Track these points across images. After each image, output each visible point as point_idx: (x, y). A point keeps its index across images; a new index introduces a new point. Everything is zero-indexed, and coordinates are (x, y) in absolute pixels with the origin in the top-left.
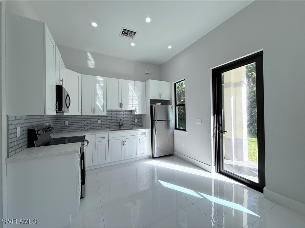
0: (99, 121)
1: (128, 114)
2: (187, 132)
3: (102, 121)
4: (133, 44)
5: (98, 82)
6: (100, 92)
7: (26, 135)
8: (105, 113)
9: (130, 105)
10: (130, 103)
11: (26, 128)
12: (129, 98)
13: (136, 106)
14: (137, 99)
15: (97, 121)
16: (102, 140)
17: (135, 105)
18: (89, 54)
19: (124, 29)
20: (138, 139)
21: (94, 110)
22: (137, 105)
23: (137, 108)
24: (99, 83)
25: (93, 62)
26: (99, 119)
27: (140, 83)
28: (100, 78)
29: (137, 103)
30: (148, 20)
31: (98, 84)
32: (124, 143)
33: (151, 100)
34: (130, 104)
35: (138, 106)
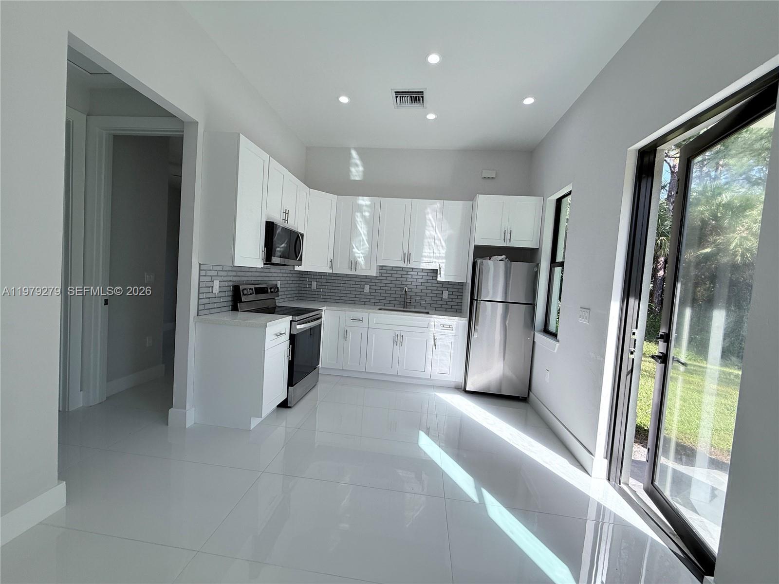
0: (367, 288)
1: (428, 278)
2: (558, 344)
3: (372, 287)
4: (431, 117)
5: (360, 208)
6: (362, 229)
7: (230, 294)
8: (373, 273)
9: (424, 259)
10: (426, 254)
11: (231, 284)
12: (426, 241)
13: (440, 261)
14: (444, 244)
15: (362, 287)
16: (356, 323)
17: (438, 258)
18: (354, 153)
19: (396, 92)
20: (433, 337)
21: (354, 264)
22: (442, 258)
23: (443, 266)
24: (361, 212)
25: (361, 169)
26: (366, 283)
27: (457, 207)
28: (364, 201)
29: (444, 255)
30: (434, 59)
31: (358, 214)
32: (398, 340)
33: (477, 248)
34: (425, 257)
35: (444, 261)
